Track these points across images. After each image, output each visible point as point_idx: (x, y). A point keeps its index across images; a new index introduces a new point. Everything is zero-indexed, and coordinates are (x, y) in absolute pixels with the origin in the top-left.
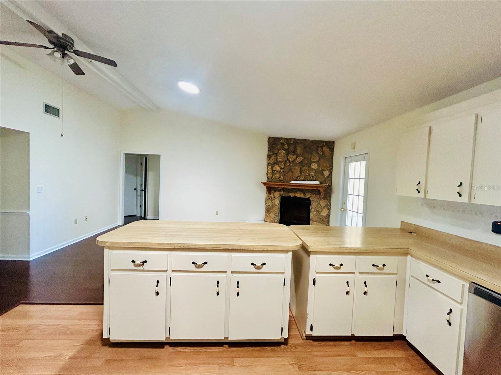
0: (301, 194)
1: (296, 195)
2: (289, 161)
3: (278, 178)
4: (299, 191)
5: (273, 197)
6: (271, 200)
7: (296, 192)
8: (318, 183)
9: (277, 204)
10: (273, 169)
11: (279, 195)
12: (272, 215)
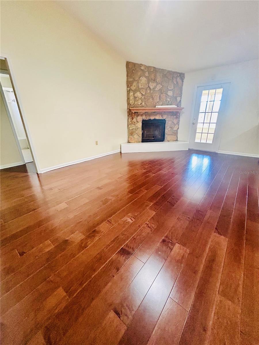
1: (155, 118)
2: (150, 88)
4: (158, 114)
5: (135, 122)
6: (135, 124)
7: (156, 115)
8: (176, 106)
9: (140, 127)
10: (135, 96)
11: (141, 120)
12: (136, 136)
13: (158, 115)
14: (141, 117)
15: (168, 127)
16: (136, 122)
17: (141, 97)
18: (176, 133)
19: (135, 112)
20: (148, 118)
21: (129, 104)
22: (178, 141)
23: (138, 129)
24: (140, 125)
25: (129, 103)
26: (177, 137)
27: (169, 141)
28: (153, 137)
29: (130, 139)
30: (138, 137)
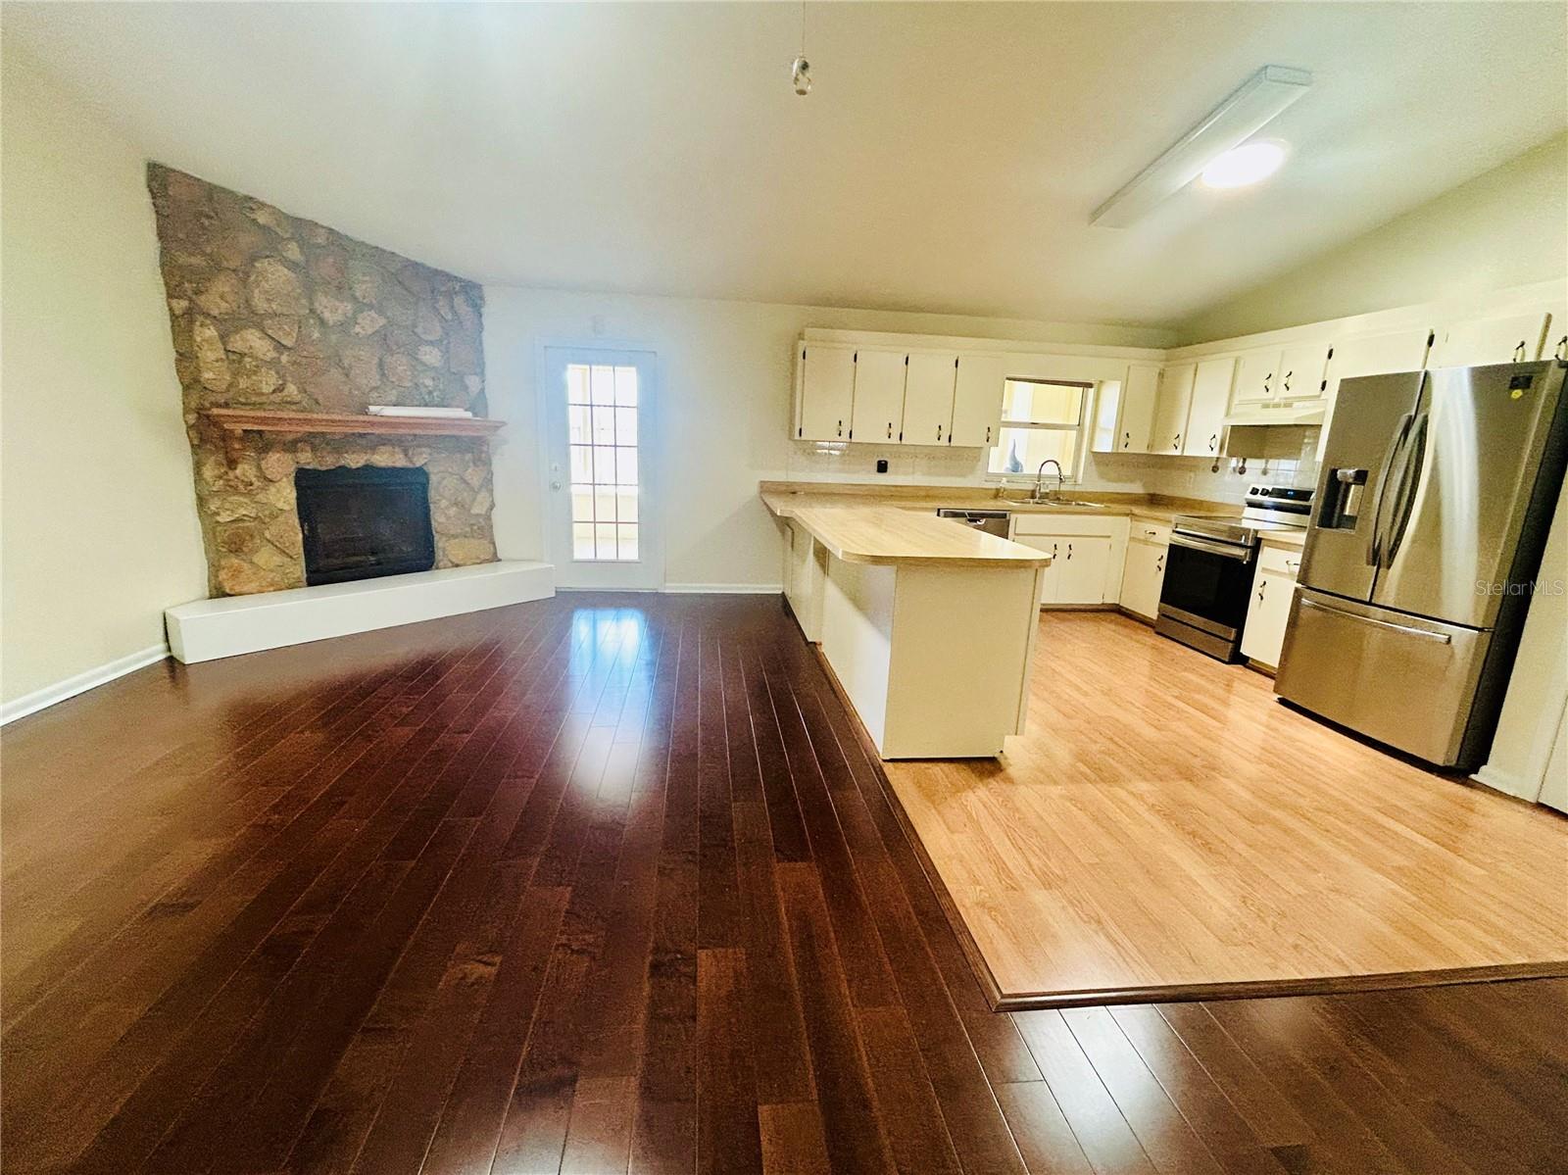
0: (393, 454)
1: (372, 460)
2: (322, 322)
3: (274, 391)
4: (384, 445)
5: (254, 479)
6: (249, 494)
7: (373, 449)
8: (469, 415)
9: (286, 508)
10: (229, 348)
11: (292, 469)
12: (266, 557)
13: (383, 449)
14: (288, 457)
15: (444, 503)
16: (257, 484)
17: (275, 355)
18: (483, 530)
19: (245, 431)
20: (329, 462)
21: (191, 383)
22: (500, 560)
23: (273, 517)
24: (285, 496)
25: (197, 381)
26: (494, 544)
27: (457, 566)
28: (373, 554)
29: (223, 575)
30: (278, 559)
